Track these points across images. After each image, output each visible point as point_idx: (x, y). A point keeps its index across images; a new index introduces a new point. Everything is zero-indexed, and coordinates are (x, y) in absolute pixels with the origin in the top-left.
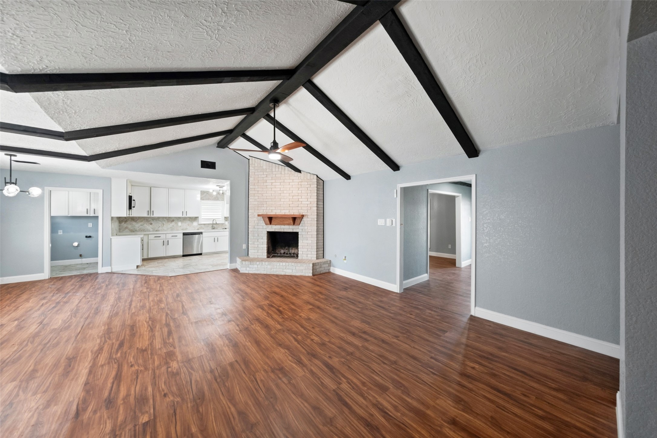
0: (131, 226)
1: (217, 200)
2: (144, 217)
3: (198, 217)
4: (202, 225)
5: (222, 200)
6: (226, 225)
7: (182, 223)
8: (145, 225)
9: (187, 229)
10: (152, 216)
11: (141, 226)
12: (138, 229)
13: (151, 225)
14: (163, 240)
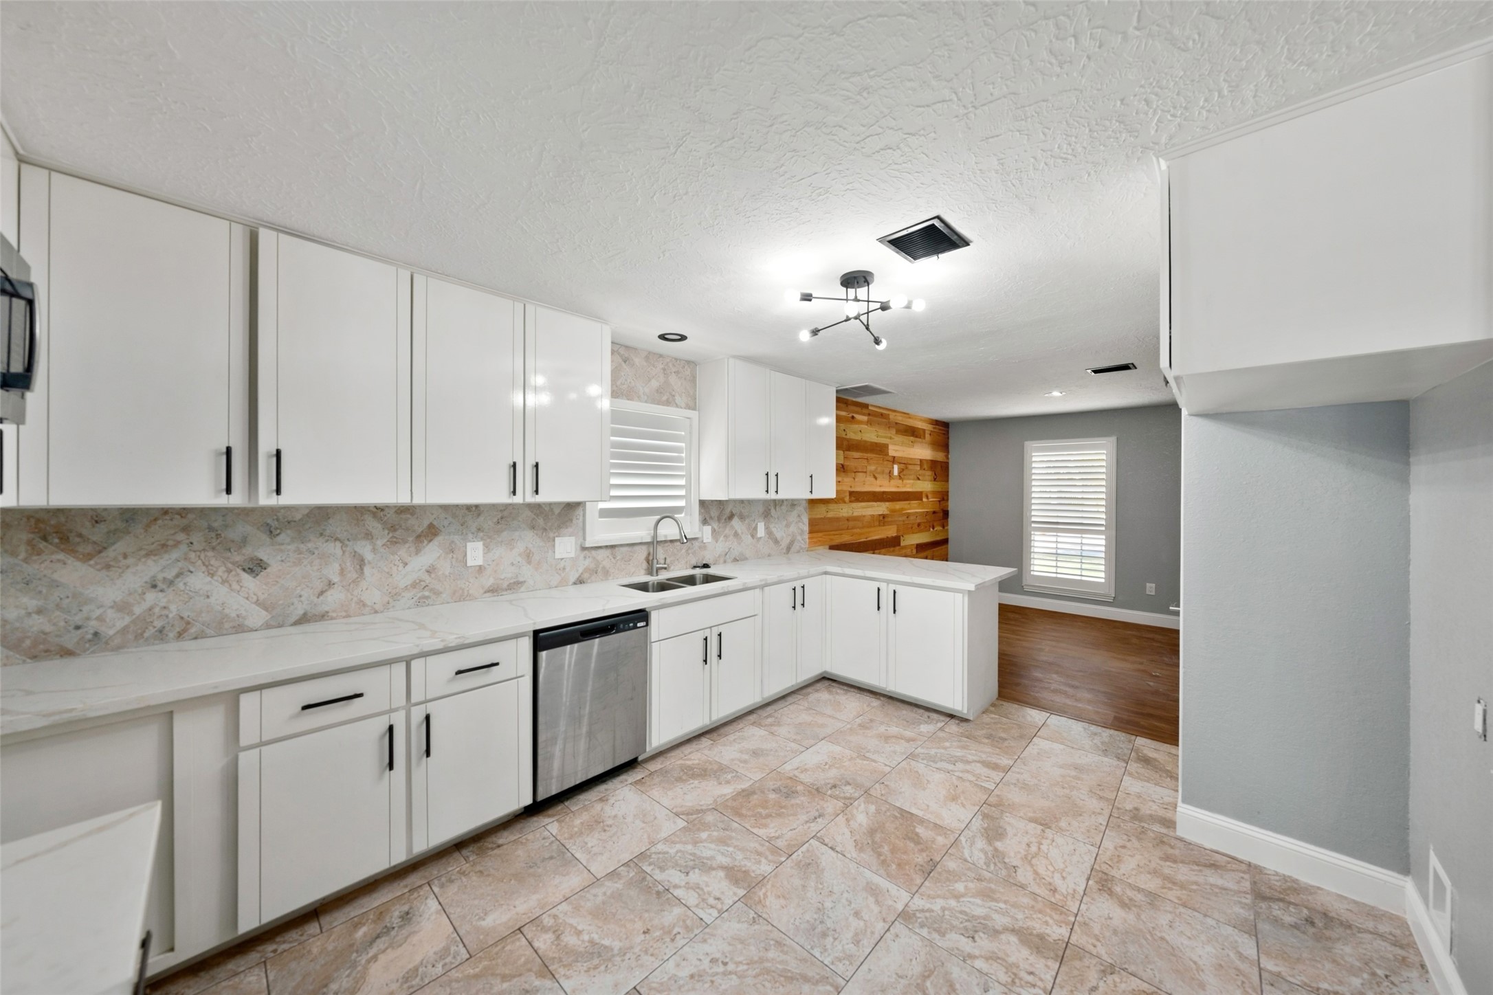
1: (668, 403)
2: (183, 512)
3: (578, 504)
4: (601, 555)
6: (704, 547)
7: (487, 548)
8: (198, 581)
9: (522, 583)
10: (266, 499)
11: (151, 597)
13: (250, 571)
14: (381, 725)
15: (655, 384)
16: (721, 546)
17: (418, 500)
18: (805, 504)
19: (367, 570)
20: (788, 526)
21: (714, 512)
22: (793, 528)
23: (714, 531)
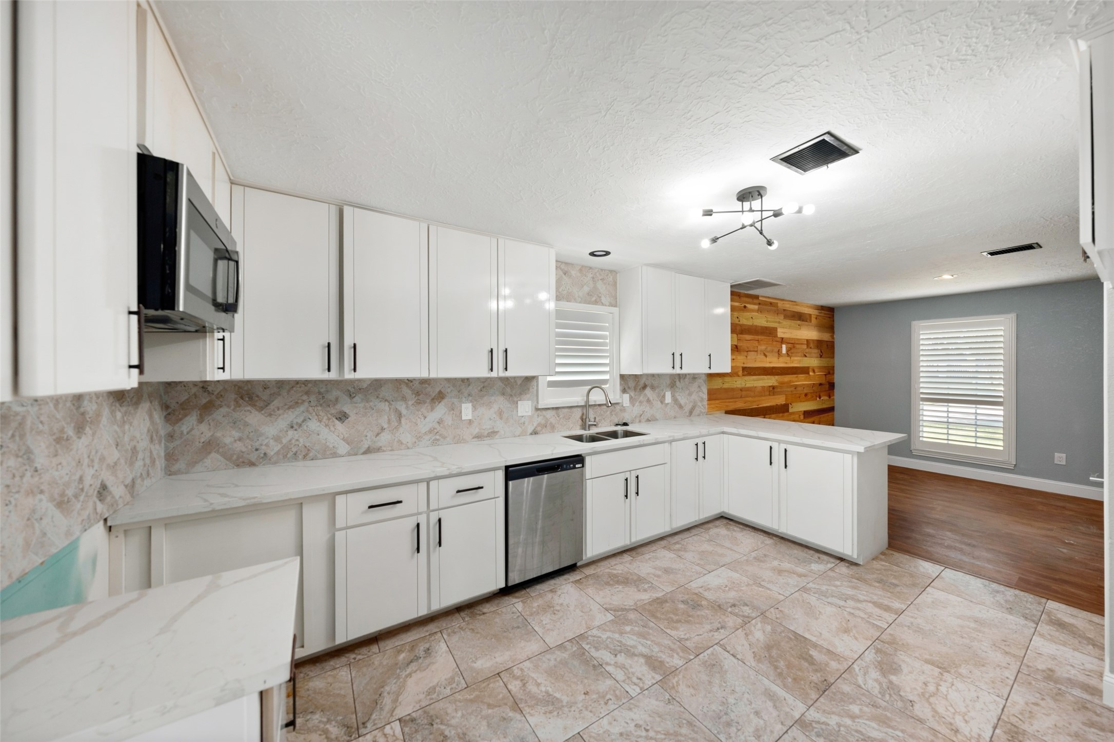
0: (236, 434)
1: (596, 303)
2: (306, 382)
3: (534, 377)
4: (549, 414)
5: (611, 305)
6: (623, 409)
7: (474, 408)
8: (313, 425)
9: (497, 432)
10: (349, 375)
11: (291, 433)
12: (274, 448)
13: (340, 419)
14: (412, 523)
15: (586, 289)
16: (637, 410)
17: (433, 375)
18: (704, 377)
19: (403, 420)
20: (690, 394)
21: (631, 384)
22: (694, 397)
23: (631, 398)
